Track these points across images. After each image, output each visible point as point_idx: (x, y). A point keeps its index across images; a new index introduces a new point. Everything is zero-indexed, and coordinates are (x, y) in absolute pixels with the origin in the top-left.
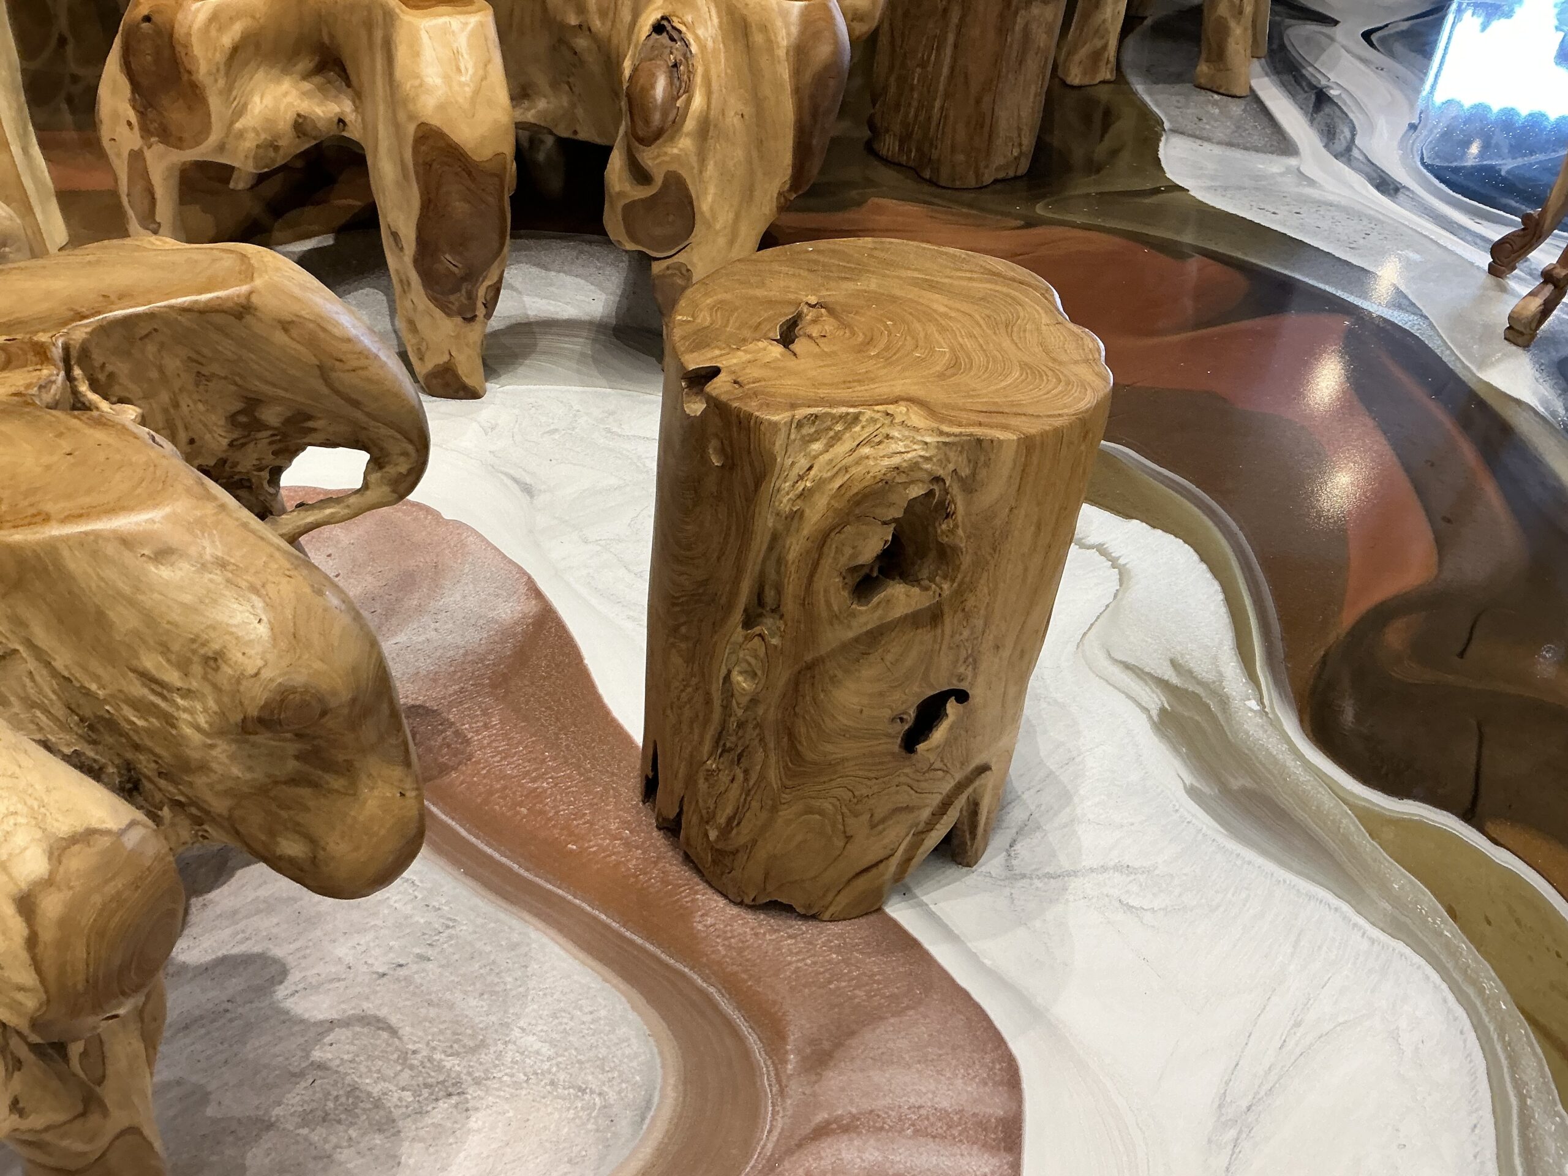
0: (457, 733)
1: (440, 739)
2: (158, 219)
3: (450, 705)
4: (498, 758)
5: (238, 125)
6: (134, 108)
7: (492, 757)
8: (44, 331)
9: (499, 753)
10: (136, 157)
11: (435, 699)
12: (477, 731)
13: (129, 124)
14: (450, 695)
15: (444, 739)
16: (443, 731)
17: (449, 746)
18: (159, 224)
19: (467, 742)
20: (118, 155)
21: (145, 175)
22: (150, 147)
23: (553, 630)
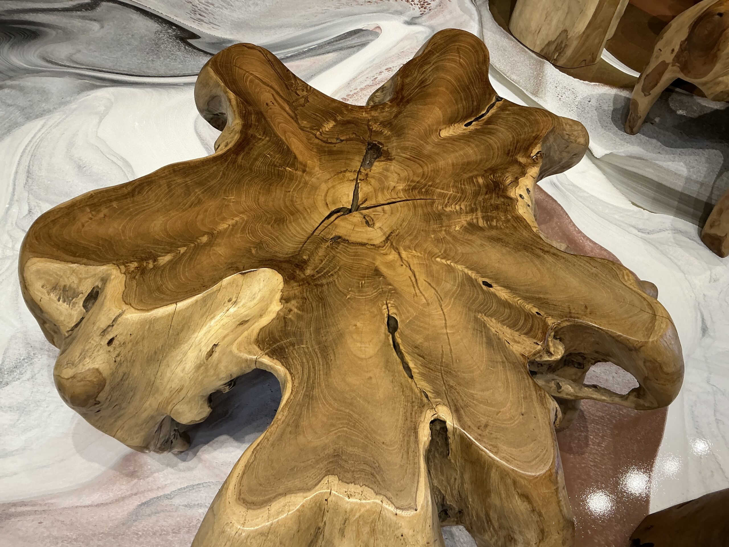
0: (586, 437)
1: (578, 434)
2: (651, 92)
3: (594, 421)
4: (592, 464)
5: (720, 79)
6: (681, 45)
7: (590, 461)
8: (552, 316)
9: (595, 462)
10: (664, 66)
11: (589, 412)
12: (594, 443)
13: (673, 50)
14: (596, 416)
15: (580, 435)
16: (582, 432)
17: (579, 440)
18: (650, 94)
19: (587, 445)
20: (657, 57)
21: (661, 74)
22: (673, 66)
23: (658, 419)
